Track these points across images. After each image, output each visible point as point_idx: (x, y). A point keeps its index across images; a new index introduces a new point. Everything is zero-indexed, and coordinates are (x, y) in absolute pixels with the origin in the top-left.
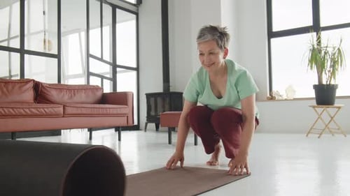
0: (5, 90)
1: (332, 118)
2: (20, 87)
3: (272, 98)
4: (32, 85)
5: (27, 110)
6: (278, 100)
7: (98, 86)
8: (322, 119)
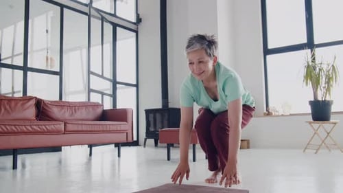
0: (8, 107)
1: (328, 134)
2: (23, 105)
3: (268, 114)
4: (34, 103)
5: (29, 128)
6: (275, 116)
7: (98, 103)
8: (318, 135)
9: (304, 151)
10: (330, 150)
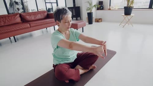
0: (8, 20)
1: (129, 20)
2: (14, 17)
3: (110, 9)
4: (19, 16)
5: (15, 29)
6: (112, 10)
7: (45, 11)
8: (126, 19)
9: (119, 25)
10: (129, 25)
